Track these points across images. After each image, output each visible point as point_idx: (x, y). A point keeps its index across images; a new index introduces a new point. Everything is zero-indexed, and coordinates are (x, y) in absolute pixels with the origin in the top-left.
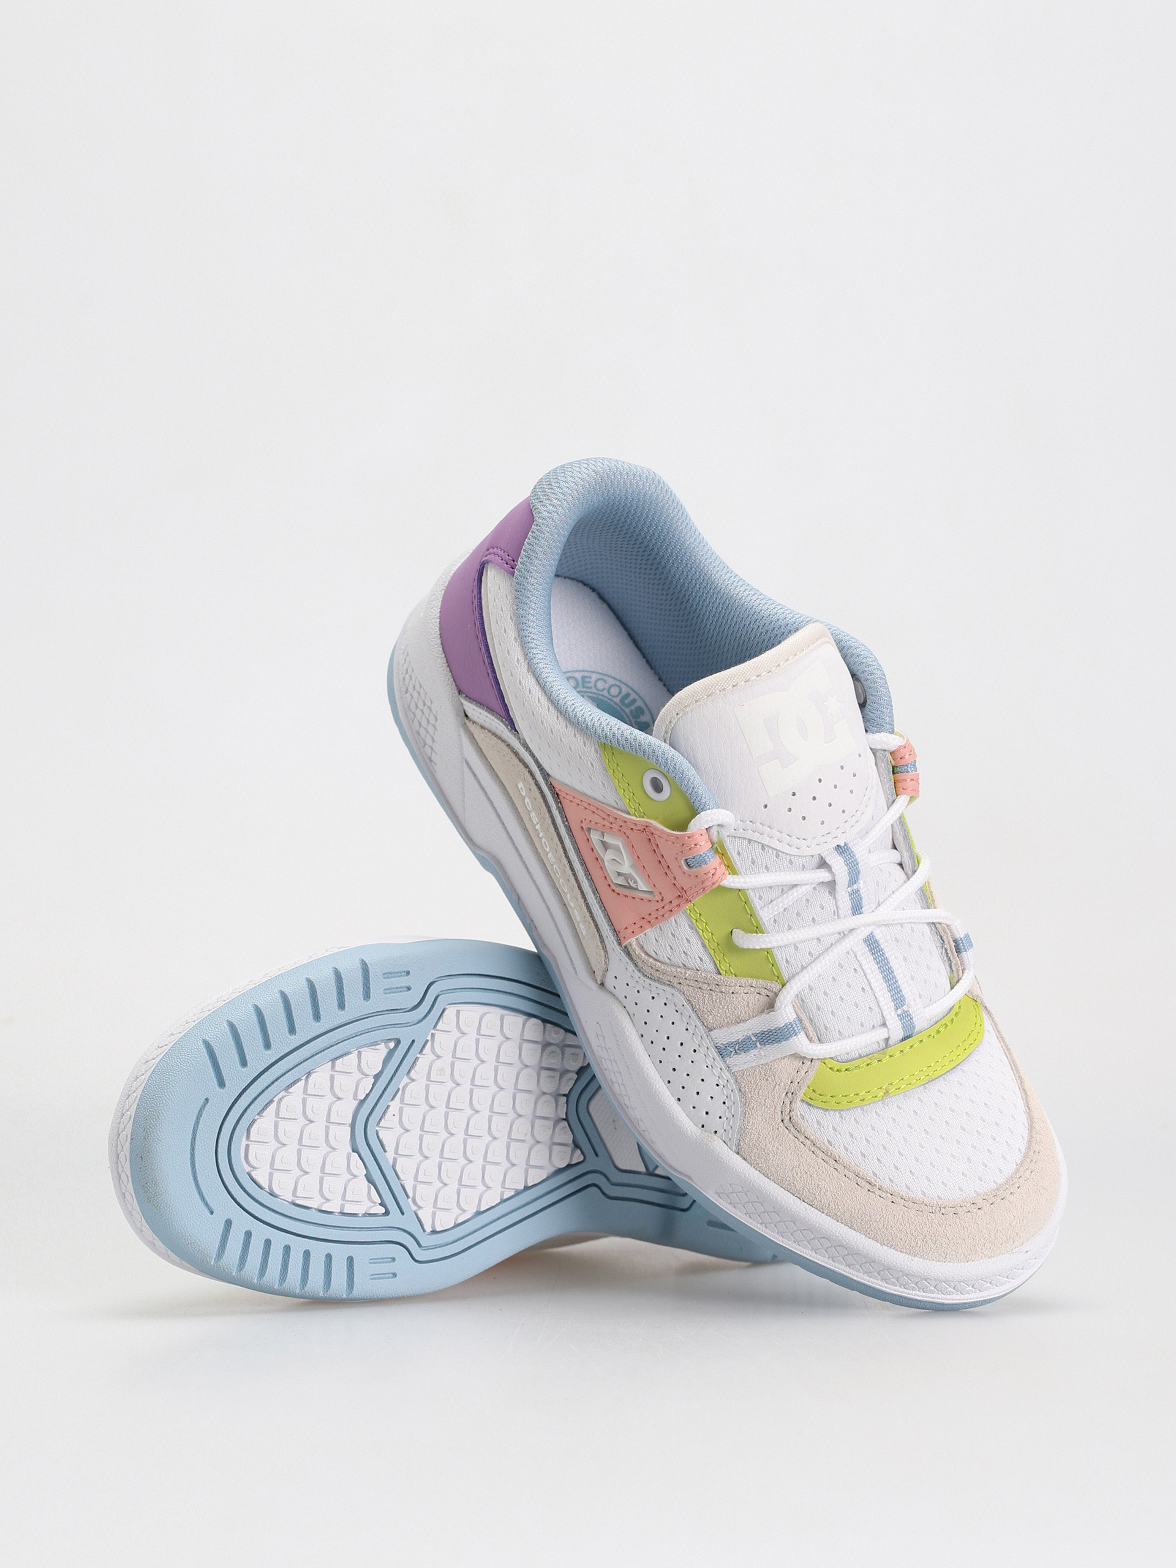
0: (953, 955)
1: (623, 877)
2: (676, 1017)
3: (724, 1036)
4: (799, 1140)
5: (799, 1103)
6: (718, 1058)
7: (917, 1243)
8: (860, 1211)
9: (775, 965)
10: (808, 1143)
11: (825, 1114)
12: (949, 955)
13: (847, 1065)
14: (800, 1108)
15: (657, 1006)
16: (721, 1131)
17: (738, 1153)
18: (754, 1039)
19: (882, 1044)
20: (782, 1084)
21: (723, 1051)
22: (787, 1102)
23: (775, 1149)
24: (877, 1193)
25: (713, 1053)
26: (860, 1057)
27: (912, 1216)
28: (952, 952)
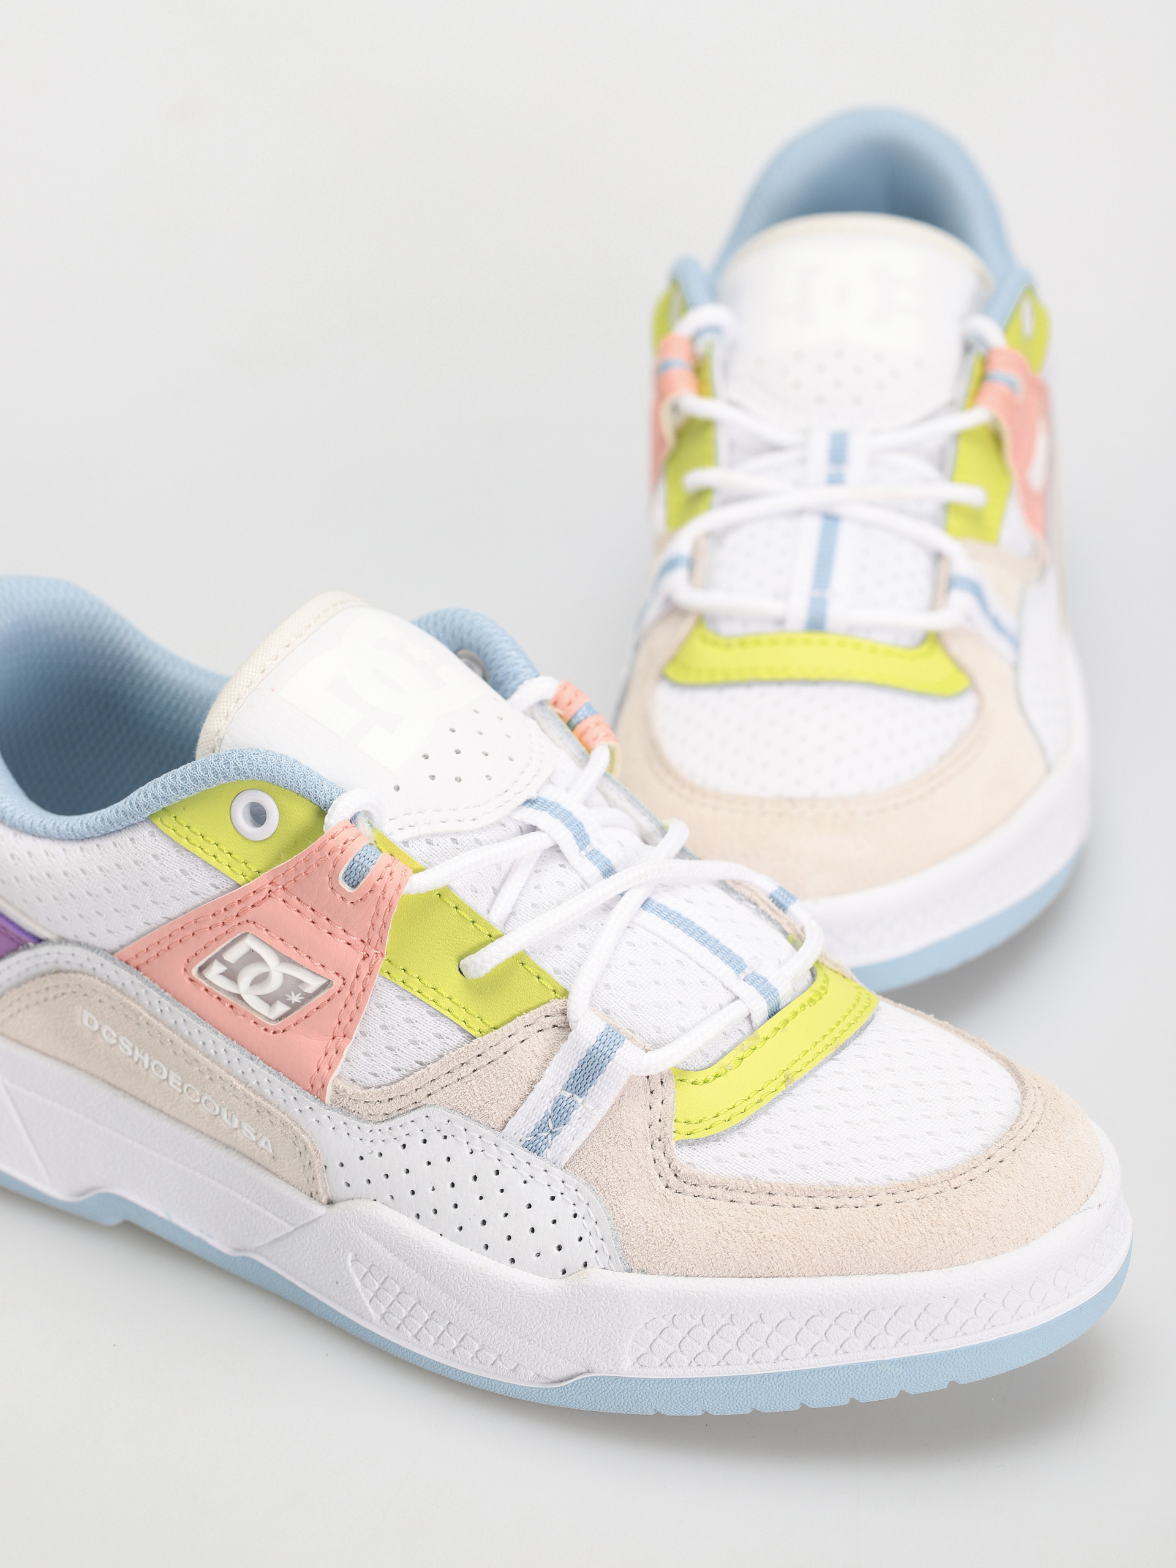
0: (777, 914)
1: (278, 1002)
2: (448, 1149)
3: (524, 1123)
4: (704, 1197)
5: (676, 1151)
6: (532, 1157)
7: (944, 1242)
8: (842, 1239)
9: (542, 975)
10: (718, 1192)
11: (720, 1144)
12: (773, 916)
13: (714, 1070)
14: (683, 1157)
15: (417, 1153)
16: (591, 1257)
17: (631, 1271)
18: (568, 1095)
19: (746, 1028)
20: (640, 1136)
21: (534, 1146)
22: (659, 1154)
23: (678, 1227)
24: (850, 1204)
25: (525, 1155)
26: (725, 1054)
27: (916, 1208)
28: (773, 911)
